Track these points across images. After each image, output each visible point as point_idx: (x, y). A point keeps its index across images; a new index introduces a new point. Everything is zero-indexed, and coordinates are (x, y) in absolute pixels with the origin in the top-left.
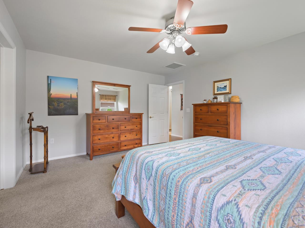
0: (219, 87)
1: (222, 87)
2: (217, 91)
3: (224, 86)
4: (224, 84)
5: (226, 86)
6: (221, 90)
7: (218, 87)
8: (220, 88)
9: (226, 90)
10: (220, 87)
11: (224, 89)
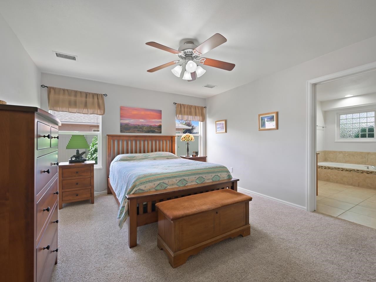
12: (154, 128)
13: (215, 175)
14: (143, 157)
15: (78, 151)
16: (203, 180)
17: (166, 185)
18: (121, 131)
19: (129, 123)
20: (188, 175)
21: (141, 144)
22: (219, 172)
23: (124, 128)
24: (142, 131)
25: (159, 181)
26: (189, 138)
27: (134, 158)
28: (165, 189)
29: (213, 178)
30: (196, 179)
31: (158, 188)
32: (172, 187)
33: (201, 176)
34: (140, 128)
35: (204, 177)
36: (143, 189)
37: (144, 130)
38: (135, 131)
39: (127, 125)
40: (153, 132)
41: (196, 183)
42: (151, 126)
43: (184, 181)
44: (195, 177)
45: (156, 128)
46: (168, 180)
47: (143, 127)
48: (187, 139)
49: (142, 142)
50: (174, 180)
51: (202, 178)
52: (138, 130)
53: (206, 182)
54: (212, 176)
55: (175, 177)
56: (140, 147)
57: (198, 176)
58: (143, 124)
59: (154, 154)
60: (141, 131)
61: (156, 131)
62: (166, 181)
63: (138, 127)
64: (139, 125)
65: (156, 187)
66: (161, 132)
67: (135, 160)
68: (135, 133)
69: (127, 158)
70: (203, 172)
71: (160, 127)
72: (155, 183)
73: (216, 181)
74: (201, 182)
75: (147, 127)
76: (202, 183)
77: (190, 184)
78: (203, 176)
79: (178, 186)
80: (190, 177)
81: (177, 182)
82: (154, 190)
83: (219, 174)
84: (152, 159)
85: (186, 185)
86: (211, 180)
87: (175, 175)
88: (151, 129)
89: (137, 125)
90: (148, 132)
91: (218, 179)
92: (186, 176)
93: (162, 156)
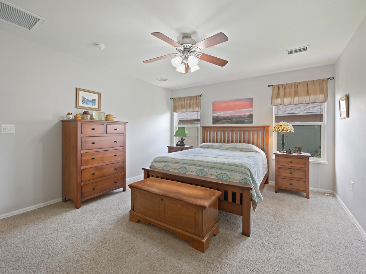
0: (85, 99)
1: (90, 100)
2: (83, 104)
3: (93, 100)
4: (92, 96)
5: (94, 100)
6: (88, 103)
7: (83, 98)
8: (88, 100)
9: (95, 105)
10: (87, 98)
11: (92, 103)
12: (243, 118)
13: (222, 173)
14: (218, 147)
15: (182, 138)
16: (204, 173)
17: (169, 168)
18: (213, 123)
19: (219, 116)
20: (189, 164)
21: (228, 135)
22: (229, 170)
23: (216, 120)
24: (231, 122)
25: (165, 163)
26: (279, 128)
27: (211, 147)
28: (169, 171)
29: (218, 175)
30: (197, 170)
31: (164, 168)
32: (174, 171)
33: (202, 168)
34: (229, 119)
35: (206, 171)
36: (155, 166)
37: (233, 121)
38: (225, 122)
39: (217, 117)
40: (242, 122)
41: (196, 175)
42: (240, 116)
43: (184, 169)
44: (196, 168)
45: (246, 118)
46: (172, 164)
47: (231, 117)
48: (276, 130)
49: (230, 133)
50: (176, 165)
51: (203, 171)
52: (227, 122)
53: (208, 177)
54: (216, 172)
55: (178, 163)
56: (228, 138)
57: (199, 168)
58: (232, 115)
59: (230, 145)
60: (229, 122)
61: (246, 121)
62: (170, 164)
63: (227, 118)
64: (228, 117)
65: (163, 167)
66: (252, 122)
67: (211, 148)
68: (225, 124)
69: (205, 146)
70: (206, 165)
71: (251, 116)
72: (162, 163)
73: (221, 180)
74: (203, 175)
75: (236, 117)
76: (203, 177)
77: (189, 174)
78: (205, 169)
79: (178, 172)
80: (191, 166)
81: (178, 168)
82: (162, 169)
83: (228, 173)
84: (224, 150)
85: (186, 173)
86: (215, 177)
87: (178, 161)
88: (240, 120)
89: (226, 117)
90: (237, 123)
91: (225, 178)
92: (187, 164)
93: (237, 147)
